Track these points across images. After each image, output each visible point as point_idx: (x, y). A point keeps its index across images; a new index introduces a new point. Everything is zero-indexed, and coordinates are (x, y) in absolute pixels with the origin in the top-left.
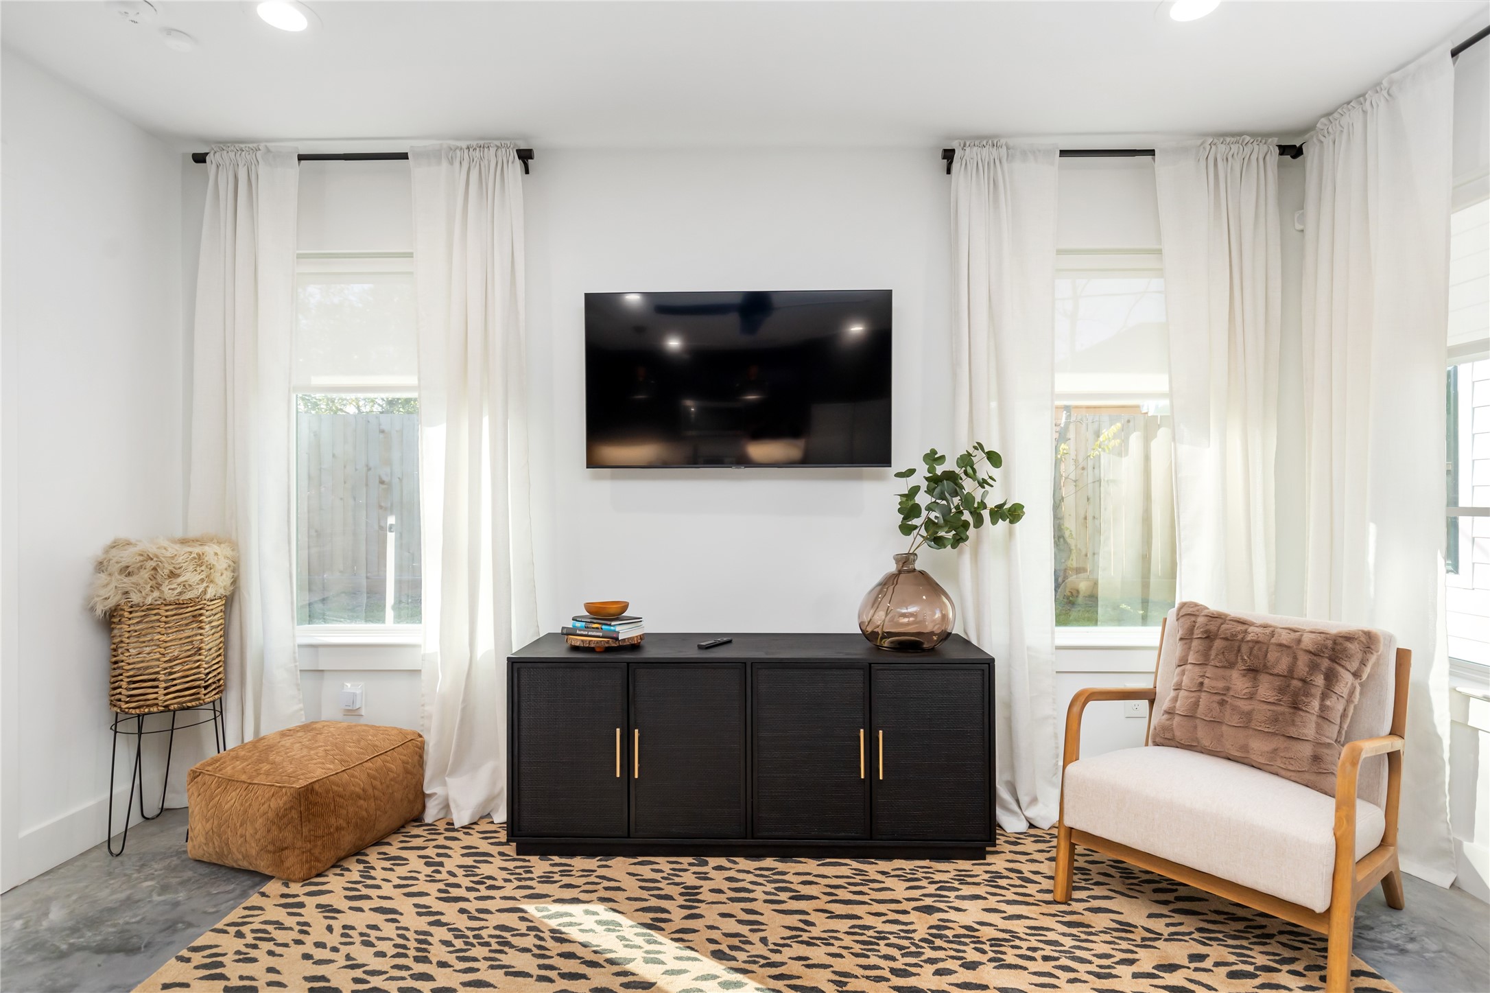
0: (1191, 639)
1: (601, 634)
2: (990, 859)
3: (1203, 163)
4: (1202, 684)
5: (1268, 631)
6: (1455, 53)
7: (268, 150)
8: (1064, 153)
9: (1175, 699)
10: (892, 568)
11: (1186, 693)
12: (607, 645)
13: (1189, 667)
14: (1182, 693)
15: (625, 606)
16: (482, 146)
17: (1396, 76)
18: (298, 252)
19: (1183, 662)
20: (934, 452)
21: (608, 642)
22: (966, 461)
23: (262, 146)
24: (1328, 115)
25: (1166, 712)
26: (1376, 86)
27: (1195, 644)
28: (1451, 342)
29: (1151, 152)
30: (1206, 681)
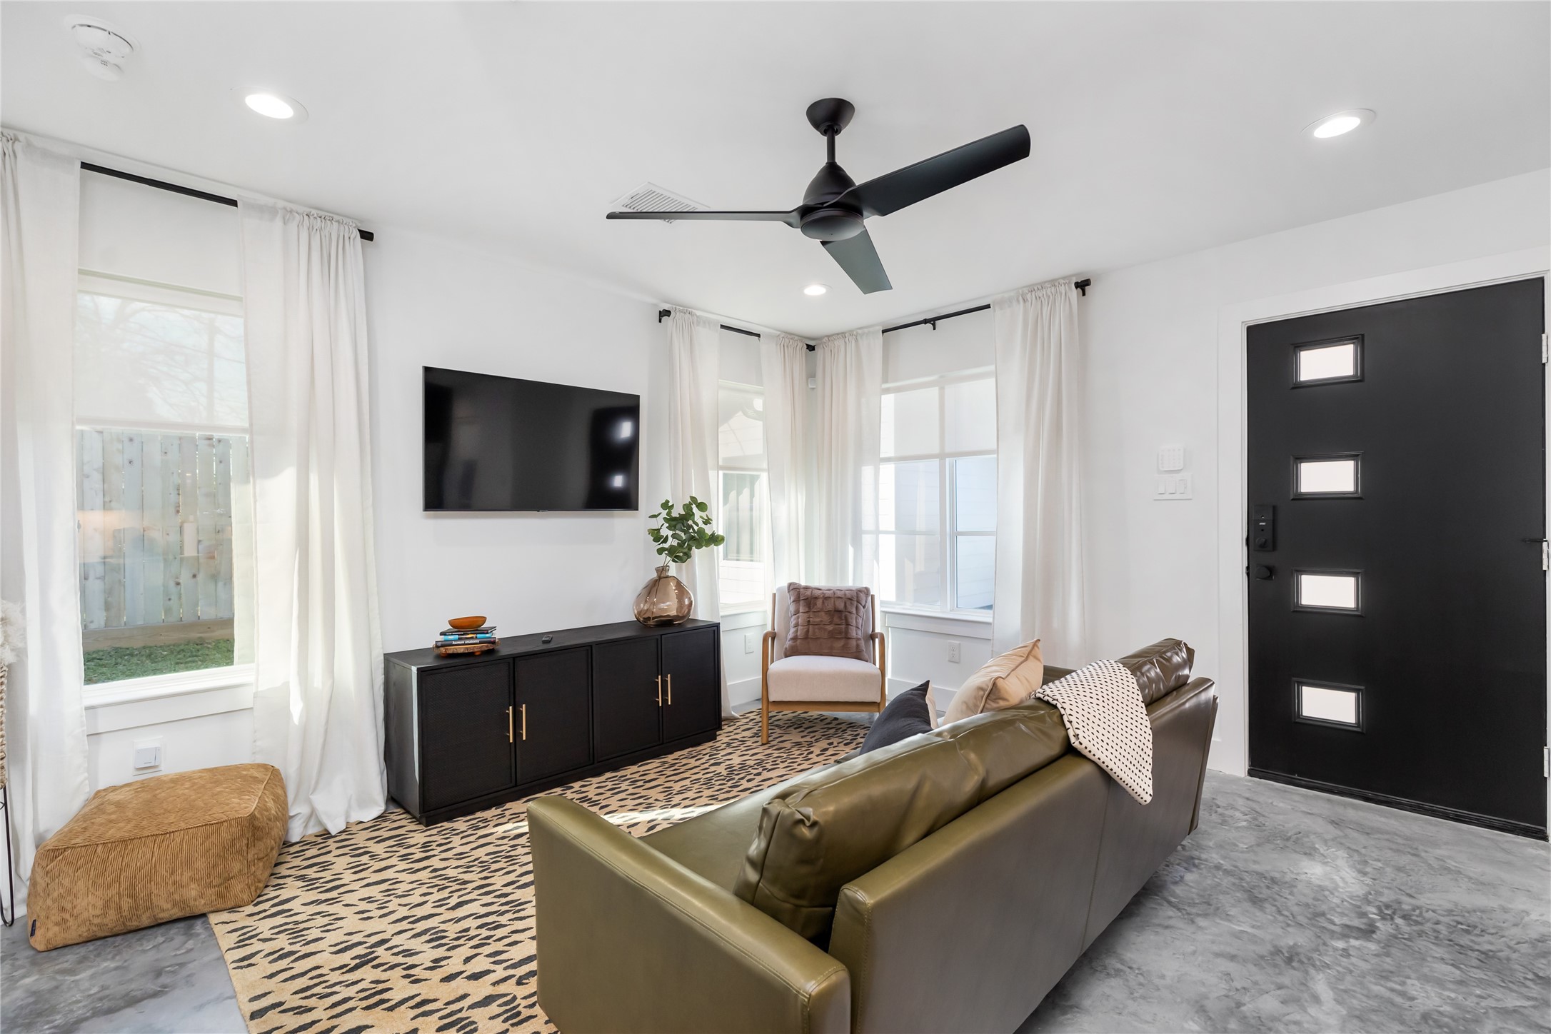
0: (799, 601)
1: (478, 641)
2: (718, 738)
3: (778, 345)
4: (809, 621)
5: (832, 592)
6: (884, 331)
7: (29, 145)
8: (723, 327)
9: (797, 631)
10: (654, 575)
11: (802, 627)
12: (486, 649)
13: (800, 614)
14: (800, 628)
15: (484, 619)
16: (323, 217)
17: (860, 331)
18: (80, 267)
19: (797, 612)
20: (667, 502)
21: (487, 647)
22: (688, 507)
23: (21, 137)
24: (828, 336)
25: (792, 639)
26: (851, 333)
27: (801, 603)
28: (882, 456)
29: (758, 336)
30: (811, 619)
